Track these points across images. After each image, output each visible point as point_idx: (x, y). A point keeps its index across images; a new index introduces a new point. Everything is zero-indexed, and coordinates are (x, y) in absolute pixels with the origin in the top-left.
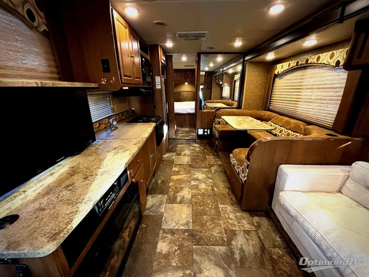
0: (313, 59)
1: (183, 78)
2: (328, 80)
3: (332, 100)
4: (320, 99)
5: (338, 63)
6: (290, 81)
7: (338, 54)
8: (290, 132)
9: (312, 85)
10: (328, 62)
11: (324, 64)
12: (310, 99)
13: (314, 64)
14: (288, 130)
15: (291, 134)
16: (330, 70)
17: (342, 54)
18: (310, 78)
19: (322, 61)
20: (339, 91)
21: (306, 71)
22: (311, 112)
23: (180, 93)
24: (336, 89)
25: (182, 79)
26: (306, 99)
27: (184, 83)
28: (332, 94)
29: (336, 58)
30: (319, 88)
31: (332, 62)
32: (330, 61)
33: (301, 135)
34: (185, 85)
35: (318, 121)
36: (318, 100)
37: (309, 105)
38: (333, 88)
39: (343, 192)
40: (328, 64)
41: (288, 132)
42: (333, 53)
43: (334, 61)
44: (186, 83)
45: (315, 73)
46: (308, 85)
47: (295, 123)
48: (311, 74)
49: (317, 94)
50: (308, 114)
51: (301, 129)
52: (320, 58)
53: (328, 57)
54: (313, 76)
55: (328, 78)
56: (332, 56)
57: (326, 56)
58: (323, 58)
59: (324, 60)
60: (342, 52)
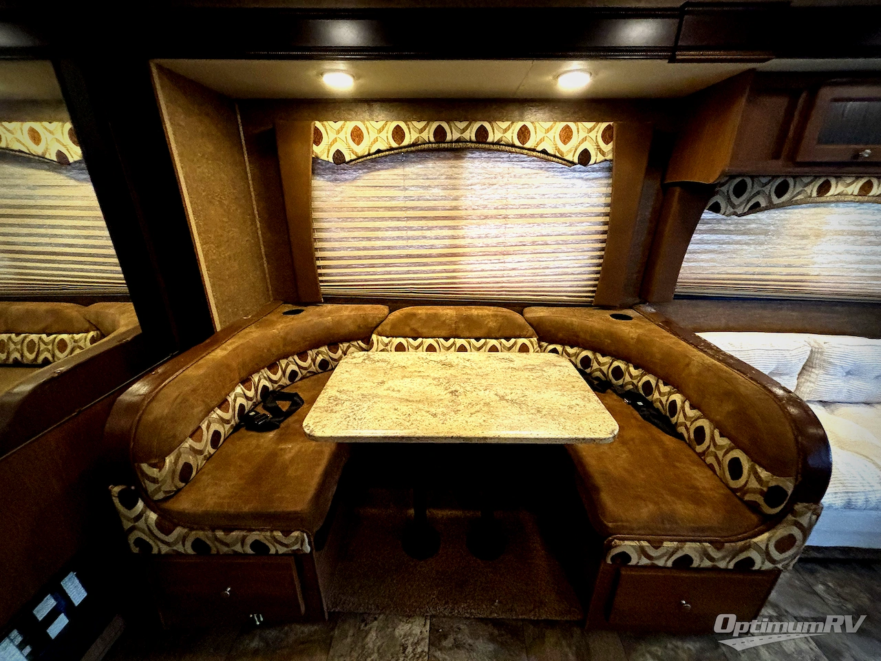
0: (505, 131)
2: (546, 196)
3: (565, 243)
4: (531, 242)
5: (585, 158)
6: (402, 194)
7: (583, 134)
9: (496, 208)
10: (559, 151)
11: (544, 152)
12: (497, 243)
13: (508, 148)
14: (483, 340)
16: (555, 170)
17: (593, 134)
18: (484, 187)
19: (538, 144)
24: (569, 216)
26: (488, 246)
28: (562, 229)
29: (580, 144)
30: (522, 216)
31: (569, 151)
32: (564, 148)
36: (525, 245)
37: (503, 261)
38: (562, 215)
40: (557, 154)
42: (568, 127)
43: (576, 149)
46: (485, 207)
48: (487, 176)
49: (520, 230)
52: (529, 132)
53: (554, 135)
54: (494, 181)
55: (542, 190)
56: (566, 135)
57: (548, 131)
58: (540, 135)
59: (542, 140)
60: (591, 130)
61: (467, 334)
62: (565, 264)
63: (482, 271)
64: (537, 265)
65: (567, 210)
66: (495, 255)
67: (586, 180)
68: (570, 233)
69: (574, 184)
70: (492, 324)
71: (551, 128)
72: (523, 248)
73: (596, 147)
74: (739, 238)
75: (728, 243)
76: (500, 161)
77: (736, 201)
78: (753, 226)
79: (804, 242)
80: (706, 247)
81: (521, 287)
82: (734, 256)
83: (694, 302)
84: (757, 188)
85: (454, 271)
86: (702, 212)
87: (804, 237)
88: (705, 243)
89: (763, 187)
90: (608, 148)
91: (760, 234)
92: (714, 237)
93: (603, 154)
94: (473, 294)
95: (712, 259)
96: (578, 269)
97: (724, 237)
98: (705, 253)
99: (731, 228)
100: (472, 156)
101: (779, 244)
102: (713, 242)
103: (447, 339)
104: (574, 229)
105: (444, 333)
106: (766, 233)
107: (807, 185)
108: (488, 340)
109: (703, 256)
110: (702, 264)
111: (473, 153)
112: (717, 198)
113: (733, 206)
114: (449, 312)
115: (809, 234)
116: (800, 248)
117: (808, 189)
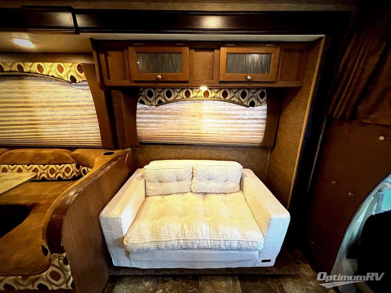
0: (31, 67)
2: (68, 97)
3: (85, 119)
4: (69, 118)
5: (73, 79)
7: (68, 69)
8: (53, 166)
9: (47, 102)
10: (59, 76)
11: (53, 76)
12: (53, 119)
13: (36, 75)
14: (47, 166)
15: (57, 168)
16: (64, 85)
17: (73, 69)
18: (37, 93)
20: (88, 109)
21: (25, 82)
22: (66, 135)
24: (83, 107)
26: (49, 120)
28: (81, 112)
30: (60, 106)
31: (65, 76)
32: (62, 75)
33: (72, 165)
35: (81, 143)
36: (67, 120)
37: (58, 127)
38: (79, 106)
39: (149, 195)
40: (60, 78)
41: (50, 168)
42: (60, 65)
43: (68, 75)
45: (45, 88)
46: (41, 102)
47: (53, 153)
48: (37, 88)
49: (61, 113)
50: (62, 138)
51: (67, 159)
52: (42, 67)
53: (54, 69)
54: (41, 90)
55: (66, 94)
56: (61, 69)
57: (51, 67)
58: (48, 69)
59: (50, 71)
60: (71, 67)
61: (39, 163)
62: (88, 128)
63: (50, 132)
64: (75, 129)
65: (81, 103)
66: (54, 124)
67: (85, 90)
68: (86, 114)
69: (80, 92)
70: (52, 158)
71: (52, 66)
72: (65, 121)
73: (76, 74)
74: (165, 116)
75: (160, 119)
76: (40, 81)
77: (151, 99)
78: (169, 111)
79: (195, 118)
80: (151, 120)
81: (72, 140)
82: (166, 125)
83: (157, 146)
84: (157, 94)
85: (37, 132)
86: (136, 105)
87: (194, 116)
88: (150, 119)
89: (160, 93)
90: (83, 75)
91: (173, 115)
92: (154, 116)
93: (81, 78)
94: (48, 143)
95: (156, 126)
96: (96, 131)
97: (158, 116)
98: (152, 123)
99: (160, 112)
100: (27, 78)
101: (183, 119)
102: (154, 118)
103: (28, 165)
104: (86, 113)
105: (27, 162)
106: (176, 114)
107: (179, 92)
108: (49, 165)
109: (152, 125)
110: (152, 128)
111: (27, 77)
112: (141, 98)
113: (150, 102)
114: (31, 151)
115: (196, 115)
116: (194, 121)
117: (181, 94)
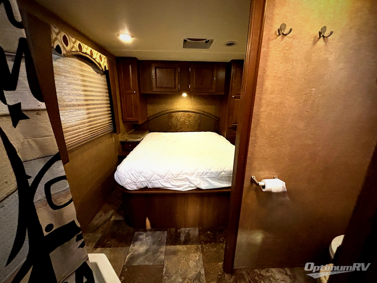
1: (177, 81)
23: (170, 114)
25: (175, 85)
27: (179, 93)
34: (183, 97)
44: (185, 95)
